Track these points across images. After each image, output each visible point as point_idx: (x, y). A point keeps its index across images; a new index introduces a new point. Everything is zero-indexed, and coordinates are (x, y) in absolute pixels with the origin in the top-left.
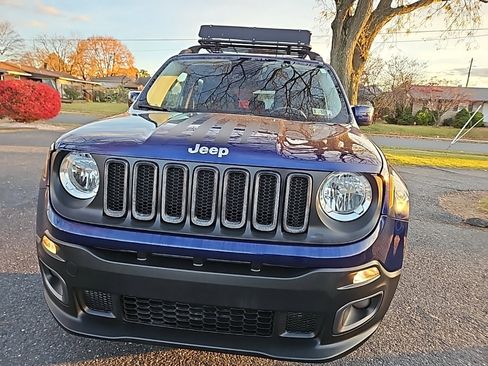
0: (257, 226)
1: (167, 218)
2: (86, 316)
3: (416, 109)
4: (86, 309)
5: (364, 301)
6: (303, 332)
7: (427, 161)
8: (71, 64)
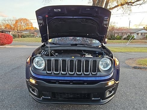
0: (85, 73)
1: (62, 73)
2: (43, 98)
3: (116, 35)
4: (43, 97)
5: (111, 89)
6: (97, 98)
7: (121, 51)
8: (14, 27)
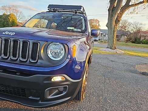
3: (142, 39)
7: (140, 54)
